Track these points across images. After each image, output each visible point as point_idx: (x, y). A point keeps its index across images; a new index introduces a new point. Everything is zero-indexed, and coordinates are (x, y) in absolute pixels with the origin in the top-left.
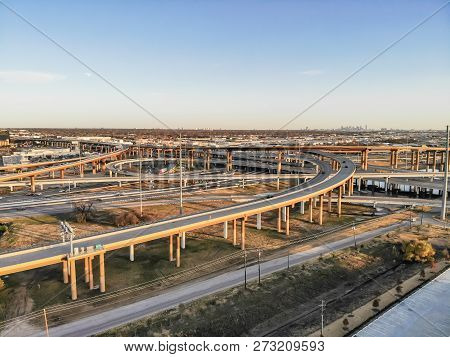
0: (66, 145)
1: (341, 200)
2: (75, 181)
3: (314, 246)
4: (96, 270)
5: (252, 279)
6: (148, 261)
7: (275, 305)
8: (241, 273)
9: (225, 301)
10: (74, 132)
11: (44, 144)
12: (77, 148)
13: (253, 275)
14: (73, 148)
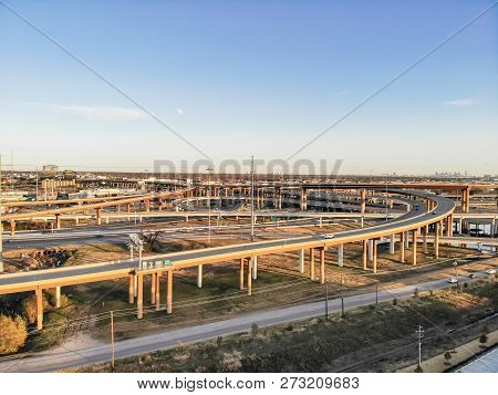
0: (133, 184)
1: (438, 241)
2: (141, 216)
3: (407, 285)
4: (163, 291)
5: (335, 311)
6: (217, 288)
7: (362, 338)
8: (321, 305)
9: (303, 329)
10: (140, 175)
11: (109, 184)
12: (143, 188)
13: (335, 307)
14: (139, 188)
